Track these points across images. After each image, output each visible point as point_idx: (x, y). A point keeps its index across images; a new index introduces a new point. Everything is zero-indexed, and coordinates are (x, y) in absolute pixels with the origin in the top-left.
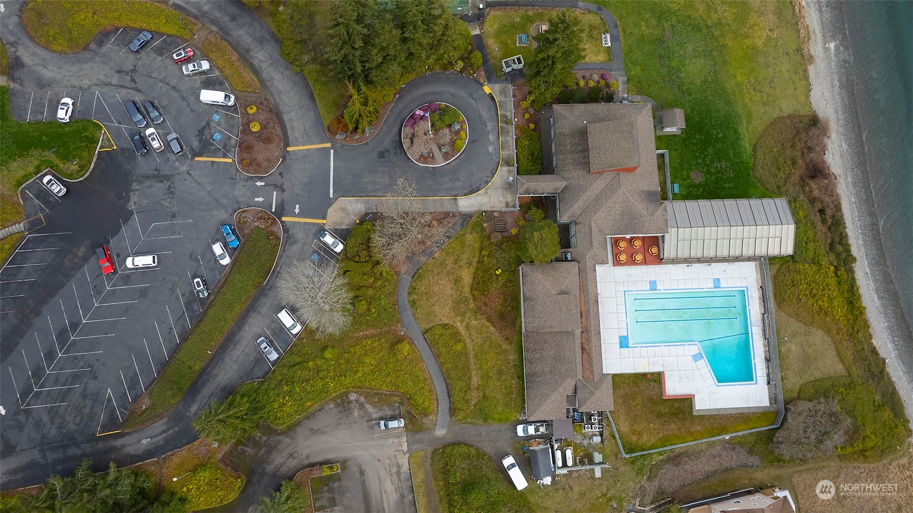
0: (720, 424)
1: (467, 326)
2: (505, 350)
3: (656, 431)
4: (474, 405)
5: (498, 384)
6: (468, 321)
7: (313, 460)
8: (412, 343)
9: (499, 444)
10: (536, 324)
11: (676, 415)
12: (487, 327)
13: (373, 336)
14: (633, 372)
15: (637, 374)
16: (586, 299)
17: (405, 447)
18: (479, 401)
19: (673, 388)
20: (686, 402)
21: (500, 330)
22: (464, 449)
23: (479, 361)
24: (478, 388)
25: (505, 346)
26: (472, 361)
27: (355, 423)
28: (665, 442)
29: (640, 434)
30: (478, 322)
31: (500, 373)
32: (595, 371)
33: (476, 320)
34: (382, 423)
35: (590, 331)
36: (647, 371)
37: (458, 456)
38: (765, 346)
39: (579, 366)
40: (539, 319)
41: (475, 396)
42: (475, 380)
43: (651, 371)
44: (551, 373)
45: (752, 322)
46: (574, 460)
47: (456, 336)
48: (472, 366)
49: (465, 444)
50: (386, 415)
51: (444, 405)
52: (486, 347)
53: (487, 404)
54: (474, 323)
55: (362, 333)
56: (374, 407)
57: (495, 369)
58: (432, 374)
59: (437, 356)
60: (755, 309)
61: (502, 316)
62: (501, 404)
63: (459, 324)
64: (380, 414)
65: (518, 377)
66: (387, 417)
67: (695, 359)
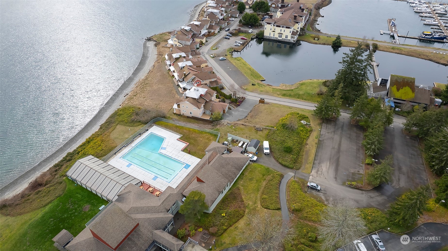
0: (176, 129)
1: (255, 203)
2: (243, 186)
3: (201, 137)
4: (270, 175)
5: (254, 177)
6: (253, 206)
7: (361, 192)
8: (289, 209)
9: (267, 159)
10: (223, 180)
11: (189, 138)
12: (245, 198)
13: (310, 221)
14: (193, 156)
16: (192, 178)
17: (311, 177)
18: (267, 175)
19: (183, 145)
20: (182, 139)
21: (240, 194)
22: (284, 163)
23: (258, 188)
24: (265, 180)
25: (242, 188)
26: (261, 190)
27: (333, 196)
28: (201, 132)
29: (208, 139)
30: (248, 203)
31: (251, 180)
32: (211, 154)
33: (249, 204)
34: (319, 188)
35: (200, 166)
37: (288, 162)
38: (136, 140)
39: (216, 158)
40: (220, 180)
41: (269, 177)
42: (264, 183)
43: (186, 153)
44: (229, 164)
45: (131, 148)
46: (239, 142)
47: (263, 200)
48: (263, 188)
49: (282, 165)
50: (315, 191)
51: (284, 182)
52: (251, 191)
53: (264, 173)
54: (251, 203)
55: (316, 225)
56: (321, 198)
57: (252, 182)
58: (285, 194)
59: (278, 197)
60: (125, 150)
61: (235, 198)
62: (258, 170)
63: (259, 206)
64: (318, 193)
65: (243, 175)
66: (315, 190)
67: (165, 149)
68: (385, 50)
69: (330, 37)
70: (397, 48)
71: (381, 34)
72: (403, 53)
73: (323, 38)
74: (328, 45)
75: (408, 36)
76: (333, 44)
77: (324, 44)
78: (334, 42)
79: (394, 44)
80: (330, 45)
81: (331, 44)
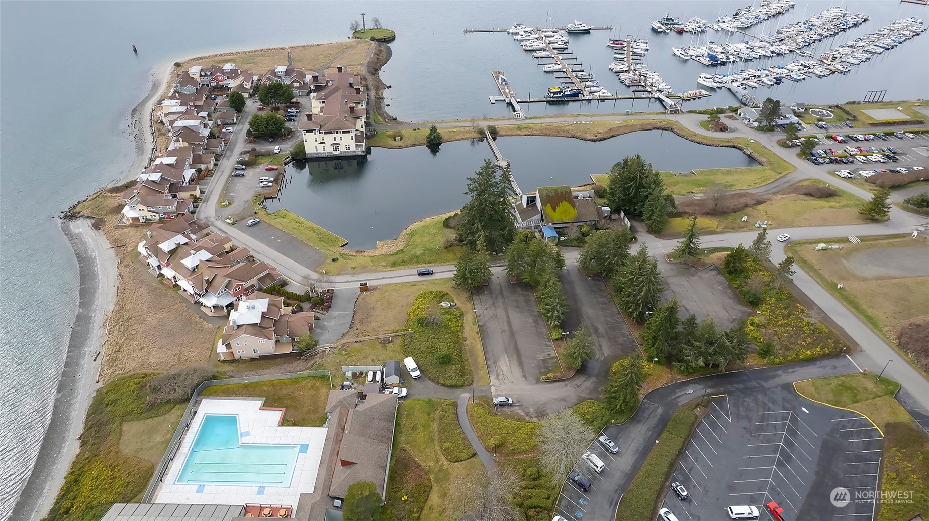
0: (248, 390)
1: (438, 461)
2: (408, 443)
3: (299, 389)
4: (438, 409)
5: (416, 422)
6: (437, 466)
7: (562, 384)
8: (487, 448)
9: (422, 386)
10: (379, 447)
11: (279, 398)
12: (421, 460)
13: (519, 453)
14: (303, 427)
15: (300, 426)
16: (330, 465)
17: (493, 389)
18: (434, 412)
19: (276, 415)
20: (267, 406)
21: (410, 457)
22: (448, 383)
23: (430, 436)
24: (434, 419)
25: (407, 447)
26: (436, 438)
27: (532, 404)
28: (296, 381)
29: (312, 387)
30: (428, 464)
31: (414, 428)
32: (338, 413)
33: (429, 466)
34: (510, 402)
35: (333, 441)
36: (291, 427)
37: (453, 379)
38: (184, 438)
39: (350, 417)
40: (375, 450)
41: (437, 415)
42: (435, 425)
43: (289, 427)
44: (373, 418)
45: (185, 456)
46: (367, 374)
47: (447, 453)
48: (437, 434)
49: (447, 386)
50: (507, 408)
51: (462, 410)
52: (424, 446)
53: (428, 409)
54: (432, 464)
55: (530, 455)
56: (518, 413)
57: (418, 430)
58: (471, 429)
59: (465, 439)
60: (176, 467)
61: (406, 467)
62: (417, 409)
63: (445, 463)
64: (512, 409)
65: (400, 425)
66: (507, 406)
67: (247, 434)
68: (509, 133)
69: (419, 129)
70: (523, 126)
71: (492, 104)
72: (535, 132)
73: (407, 134)
74: (420, 144)
75: (531, 100)
76: (429, 142)
77: (414, 145)
78: (428, 138)
79: (517, 120)
80: (424, 144)
81: (425, 142)
